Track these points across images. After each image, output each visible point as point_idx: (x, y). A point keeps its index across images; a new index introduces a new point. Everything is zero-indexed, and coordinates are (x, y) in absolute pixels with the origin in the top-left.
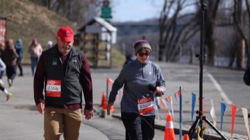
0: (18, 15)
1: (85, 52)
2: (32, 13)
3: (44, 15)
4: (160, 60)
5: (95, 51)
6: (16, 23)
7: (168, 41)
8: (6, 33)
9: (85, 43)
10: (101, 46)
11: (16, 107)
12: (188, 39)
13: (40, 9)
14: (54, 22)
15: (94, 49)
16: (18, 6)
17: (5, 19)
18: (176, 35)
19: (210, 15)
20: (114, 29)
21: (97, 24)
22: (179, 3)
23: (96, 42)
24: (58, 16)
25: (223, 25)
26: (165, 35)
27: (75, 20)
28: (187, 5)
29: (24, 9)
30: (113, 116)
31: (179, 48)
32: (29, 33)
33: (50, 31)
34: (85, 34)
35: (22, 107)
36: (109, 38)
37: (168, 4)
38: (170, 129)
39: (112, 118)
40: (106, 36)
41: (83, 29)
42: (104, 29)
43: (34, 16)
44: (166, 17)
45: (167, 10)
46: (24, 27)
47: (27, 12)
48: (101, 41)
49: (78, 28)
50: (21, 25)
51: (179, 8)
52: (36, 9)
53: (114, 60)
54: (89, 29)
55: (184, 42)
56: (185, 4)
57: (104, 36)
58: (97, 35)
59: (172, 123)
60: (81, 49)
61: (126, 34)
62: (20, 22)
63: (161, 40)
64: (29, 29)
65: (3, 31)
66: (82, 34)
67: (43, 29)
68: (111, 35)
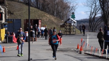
0: (44, 18)
1: (67, 29)
2: (49, 17)
3: (53, 18)
4: (90, 31)
5: (70, 29)
7: (92, 25)
9: (67, 26)
10: (72, 27)
11: (47, 50)
12: (99, 24)
13: (51, 16)
14: (56, 20)
15: (70, 28)
16: (44, 16)
17: (41, 19)
19: (106, 17)
21: (70, 20)
22: (95, 13)
23: (70, 26)
24: (57, 18)
27: (63, 19)
28: (98, 14)
31: (96, 27)
33: (55, 23)
36: (74, 25)
37: (92, 13)
41: (66, 22)
42: (73, 22)
43: (49, 18)
44: (91, 18)
45: (91, 15)
46: (46, 22)
47: (47, 17)
48: (72, 26)
49: (64, 22)
52: (50, 16)
53: (76, 32)
54: (68, 22)
55: (97, 25)
56: (97, 13)
57: (72, 24)
58: (71, 24)
60: (65, 28)
62: (45, 21)
63: (90, 25)
65: (40, 23)
66: (66, 24)
67: (52, 22)
68: (75, 24)
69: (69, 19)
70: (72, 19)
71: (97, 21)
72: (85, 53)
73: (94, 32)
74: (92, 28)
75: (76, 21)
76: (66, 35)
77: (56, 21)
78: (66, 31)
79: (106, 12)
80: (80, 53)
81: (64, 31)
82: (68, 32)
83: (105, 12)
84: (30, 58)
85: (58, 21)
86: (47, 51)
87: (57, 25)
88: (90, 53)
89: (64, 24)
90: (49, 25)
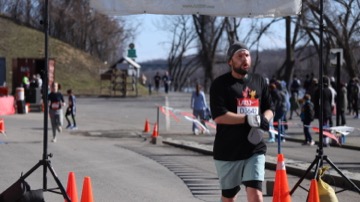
0: (62, 57)
1: (116, 85)
3: (82, 57)
5: (124, 84)
8: (54, 71)
9: (116, 77)
10: (129, 80)
11: (72, 133)
12: (192, 73)
13: (78, 52)
14: (90, 62)
15: (123, 82)
16: (62, 50)
17: (53, 59)
18: (182, 69)
19: (210, 55)
20: (138, 66)
21: (125, 62)
22: (183, 46)
23: (125, 76)
24: (93, 57)
25: (218, 63)
26: (173, 71)
27: (106, 60)
28: (190, 48)
29: (66, 52)
31: (185, 79)
33: (87, 69)
34: (116, 70)
36: (135, 73)
37: (175, 47)
40: (133, 72)
41: (114, 66)
42: (130, 66)
43: (74, 57)
45: (174, 51)
47: (69, 54)
48: (129, 76)
49: (110, 65)
50: (64, 65)
51: (184, 50)
53: (139, 91)
54: (118, 67)
55: (188, 75)
56: (188, 47)
57: (130, 72)
58: (126, 71)
60: (114, 82)
62: (64, 62)
64: (71, 68)
65: (51, 68)
67: (81, 67)
68: (137, 71)
69: (122, 60)
70: (129, 60)
71: (187, 65)
72: (164, 142)
73: (180, 91)
75: (140, 64)
76: (116, 97)
78: (114, 89)
79: (210, 45)
80: (154, 141)
81: (110, 88)
82: (118, 90)
83: (207, 46)
84: (48, 153)
85: (95, 65)
86: (72, 137)
87: (93, 74)
88: (176, 142)
89: (110, 72)
90: (73, 72)
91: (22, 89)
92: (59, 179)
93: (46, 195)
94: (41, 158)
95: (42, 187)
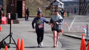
1: (52, 12)
4: (79, 14)
6: (28, 2)
7: (82, 8)
8: (25, 6)
9: (52, 9)
18: (85, 5)
21: (57, 2)
23: (56, 8)
26: (81, 5)
30: (63, 35)
31: (87, 10)
32: (33, 5)
33: (40, 5)
34: (53, 6)
35: (31, 32)
38: (83, 39)
39: (62, 35)
40: (60, 6)
41: (52, 4)
42: (59, 4)
46: (31, 3)
48: (58, 8)
49: (50, 3)
50: (30, 3)
54: (54, 4)
57: (59, 6)
58: (57, 6)
59: (84, 37)
61: (67, 5)
62: (30, 2)
64: (33, 4)
65: (24, 5)
66: (52, 5)
67: (38, 4)
68: (62, 6)
73: (84, 15)
74: (82, 11)
77: (41, 3)
78: (51, 14)
81: (50, 14)
85: (44, 3)
87: (43, 7)
89: (50, 6)
91: (10, 14)
92: (14, 40)
93: (11, 45)
94: (9, 34)
95: (9, 43)
